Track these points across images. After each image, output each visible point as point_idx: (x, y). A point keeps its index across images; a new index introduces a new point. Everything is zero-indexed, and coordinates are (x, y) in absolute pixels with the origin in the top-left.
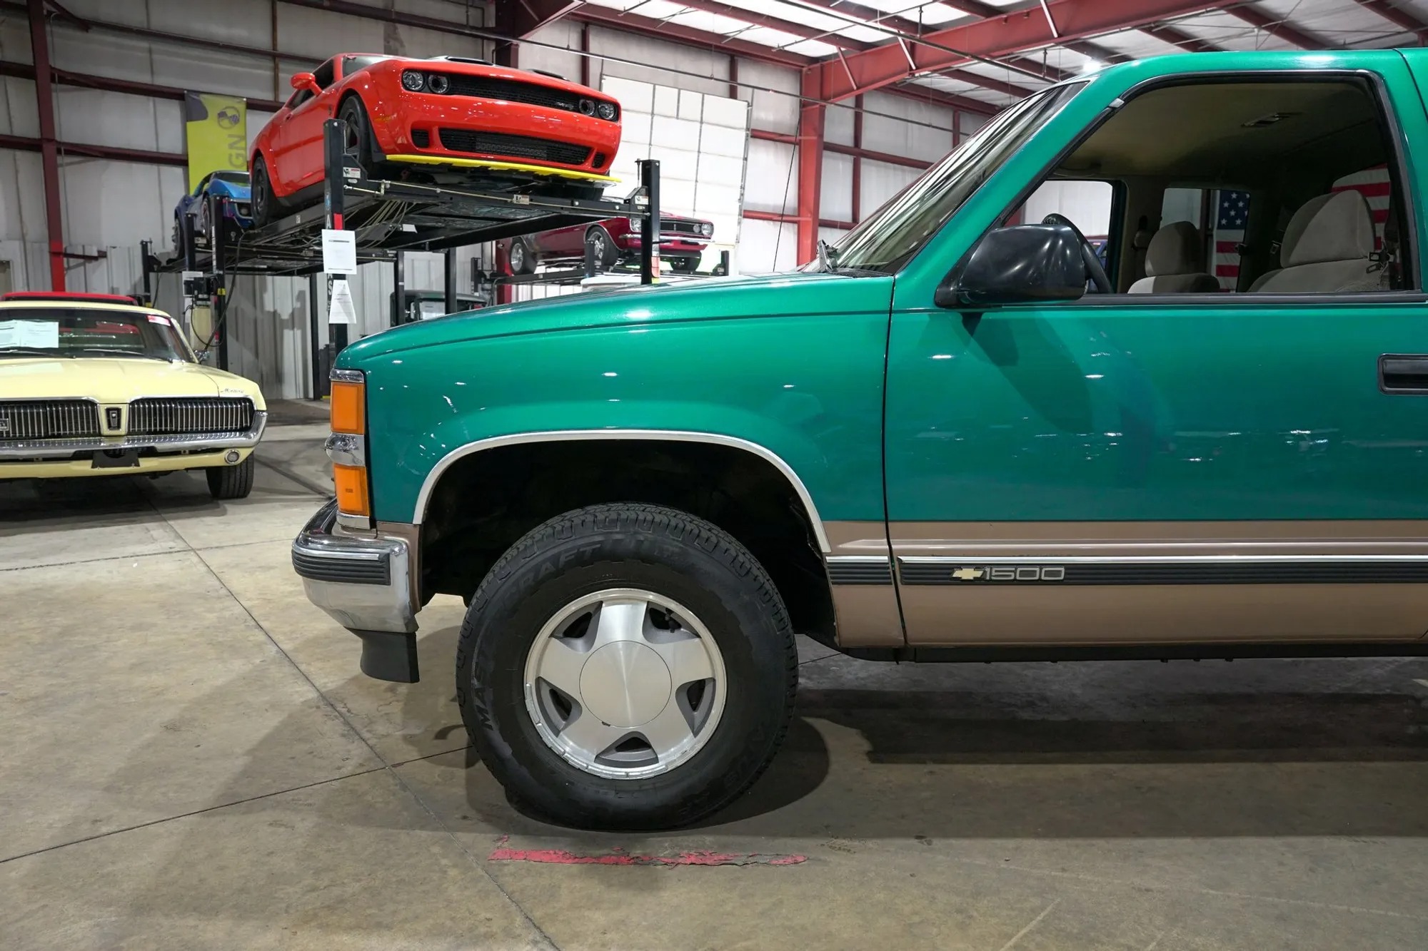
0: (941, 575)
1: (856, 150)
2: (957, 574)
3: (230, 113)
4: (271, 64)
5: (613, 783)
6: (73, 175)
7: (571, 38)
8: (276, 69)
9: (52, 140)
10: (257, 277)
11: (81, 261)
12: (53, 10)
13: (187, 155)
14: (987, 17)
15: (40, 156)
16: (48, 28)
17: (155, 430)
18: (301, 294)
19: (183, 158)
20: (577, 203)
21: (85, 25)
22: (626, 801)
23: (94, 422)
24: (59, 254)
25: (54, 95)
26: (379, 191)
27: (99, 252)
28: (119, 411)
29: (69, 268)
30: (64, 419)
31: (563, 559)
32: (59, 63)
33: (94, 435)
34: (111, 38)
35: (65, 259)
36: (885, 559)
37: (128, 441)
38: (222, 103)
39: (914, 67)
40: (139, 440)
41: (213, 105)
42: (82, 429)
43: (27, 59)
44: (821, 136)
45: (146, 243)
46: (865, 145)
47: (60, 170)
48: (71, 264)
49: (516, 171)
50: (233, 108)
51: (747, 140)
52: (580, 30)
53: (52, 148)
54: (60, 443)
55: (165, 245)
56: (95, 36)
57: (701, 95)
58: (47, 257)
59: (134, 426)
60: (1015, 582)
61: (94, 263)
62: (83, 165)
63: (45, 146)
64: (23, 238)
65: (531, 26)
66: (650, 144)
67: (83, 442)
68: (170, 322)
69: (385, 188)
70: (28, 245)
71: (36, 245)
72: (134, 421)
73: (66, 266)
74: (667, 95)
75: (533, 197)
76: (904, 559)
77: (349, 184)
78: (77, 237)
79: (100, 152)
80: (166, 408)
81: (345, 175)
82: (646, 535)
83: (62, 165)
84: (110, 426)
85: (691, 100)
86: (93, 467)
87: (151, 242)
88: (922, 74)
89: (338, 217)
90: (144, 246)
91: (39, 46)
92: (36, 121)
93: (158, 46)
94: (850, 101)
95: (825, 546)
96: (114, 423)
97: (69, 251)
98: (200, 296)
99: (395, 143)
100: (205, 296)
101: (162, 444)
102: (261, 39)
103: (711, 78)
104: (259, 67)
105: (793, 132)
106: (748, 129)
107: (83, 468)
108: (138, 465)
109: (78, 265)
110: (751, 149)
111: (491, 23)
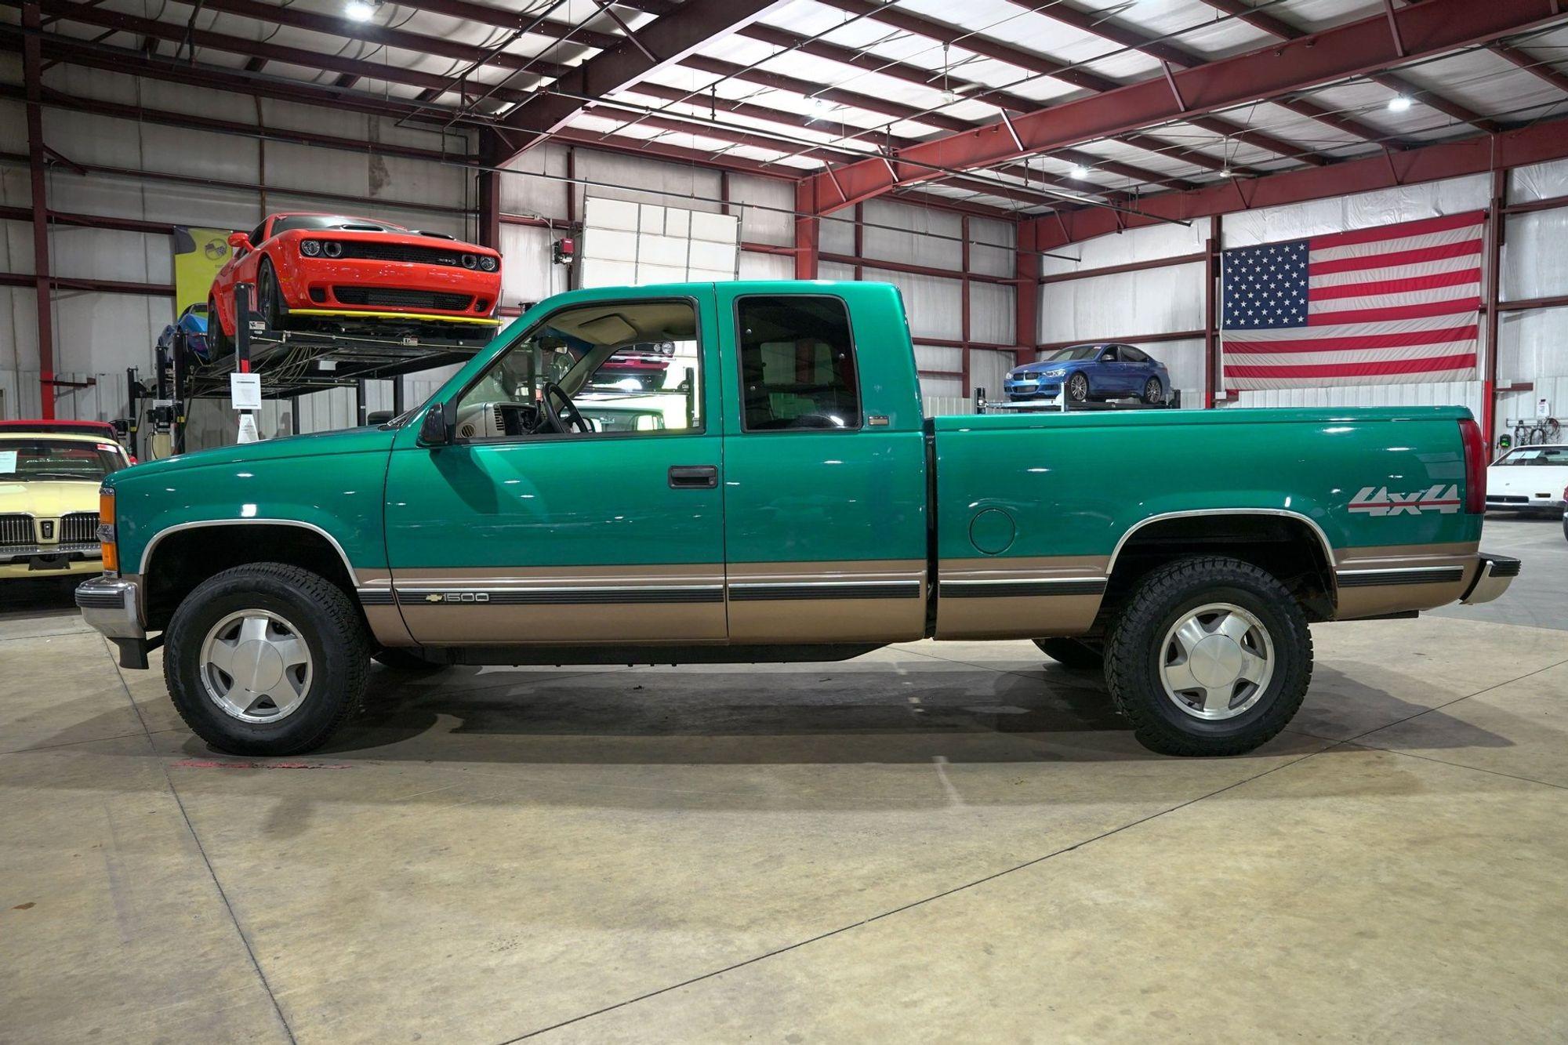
0: (419, 599)
1: (858, 259)
2: (428, 598)
3: (217, 245)
4: (258, 198)
5: (252, 725)
6: (67, 310)
7: (555, 163)
8: (263, 202)
9: (46, 277)
10: (223, 400)
11: (71, 388)
12: (52, 158)
13: (175, 286)
14: (961, 131)
15: (35, 291)
16: (47, 174)
17: (83, 539)
18: (286, 415)
19: (172, 288)
20: (461, 343)
21: (82, 169)
22: (258, 736)
23: (31, 530)
24: (49, 383)
25: (49, 235)
26: (281, 339)
27: (88, 379)
28: (52, 523)
29: (59, 395)
30: (10, 530)
31: (216, 592)
32: (56, 206)
33: (31, 543)
34: (106, 181)
35: (55, 387)
36: (388, 590)
37: (60, 548)
38: (209, 236)
39: (897, 180)
40: (69, 547)
41: (201, 238)
42: (21, 538)
43: (26, 202)
44: (816, 247)
45: (133, 370)
46: (866, 254)
47: (52, 303)
48: (61, 392)
49: (403, 318)
50: (219, 240)
51: (737, 254)
52: (565, 154)
53: (47, 283)
54: (7, 550)
55: (148, 374)
56: (91, 178)
57: (688, 212)
58: (38, 384)
59: (65, 536)
60: (460, 603)
61: (84, 390)
62: (78, 297)
63: (39, 282)
64: (17, 369)
65: (509, 154)
66: (637, 262)
67: (22, 549)
68: (118, 449)
69: (286, 337)
70: (21, 374)
71: (28, 374)
72: (65, 530)
73: (56, 393)
74: (652, 214)
75: (422, 339)
76: (398, 589)
77: (255, 335)
78: (67, 366)
79: (93, 286)
80: (92, 521)
81: (251, 328)
82: (262, 578)
83: (54, 299)
84: (44, 536)
85: (678, 217)
86: (30, 569)
87: (137, 370)
88: (916, 183)
89: (245, 363)
90: (131, 373)
91: (38, 191)
92: (33, 259)
93: (149, 185)
94: (848, 212)
95: (356, 584)
96: (48, 533)
97: (59, 380)
98: (161, 424)
99: (298, 299)
100: (166, 424)
101: (87, 551)
102: (247, 172)
103: (691, 197)
104: (248, 201)
105: (789, 243)
106: (738, 243)
107: (22, 570)
108: (68, 568)
109: (68, 392)
110: (742, 261)
111: (476, 151)
